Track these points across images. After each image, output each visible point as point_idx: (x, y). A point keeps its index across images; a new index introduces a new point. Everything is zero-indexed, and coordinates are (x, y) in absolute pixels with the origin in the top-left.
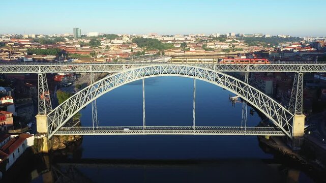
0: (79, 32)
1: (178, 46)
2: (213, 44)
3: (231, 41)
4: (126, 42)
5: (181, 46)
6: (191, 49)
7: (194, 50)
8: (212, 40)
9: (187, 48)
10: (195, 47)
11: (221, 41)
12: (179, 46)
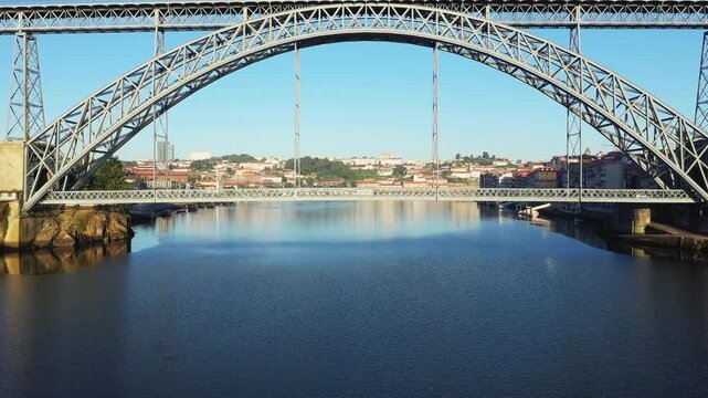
0: (170, 151)
1: (386, 174)
2: (465, 170)
3: (505, 164)
4: (271, 166)
5: (394, 173)
6: (416, 178)
7: (423, 180)
8: (463, 163)
9: (407, 176)
10: (425, 174)
11: (482, 164)
12: (390, 173)
